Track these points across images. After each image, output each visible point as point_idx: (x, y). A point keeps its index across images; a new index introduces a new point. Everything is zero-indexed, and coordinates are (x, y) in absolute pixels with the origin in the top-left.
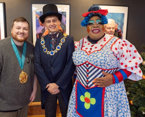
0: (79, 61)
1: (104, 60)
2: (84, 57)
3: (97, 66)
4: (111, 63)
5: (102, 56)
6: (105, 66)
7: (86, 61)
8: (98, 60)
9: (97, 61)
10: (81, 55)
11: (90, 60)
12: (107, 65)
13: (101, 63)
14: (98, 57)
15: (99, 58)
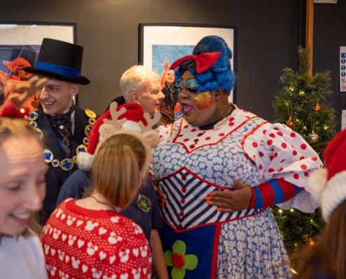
0: (166, 167)
1: (222, 164)
2: (178, 157)
3: (206, 179)
4: (236, 174)
5: (218, 156)
6: (222, 179)
7: (183, 166)
8: (210, 164)
9: (206, 167)
10: (172, 153)
11: (192, 165)
12: (227, 177)
13: (215, 171)
14: (210, 158)
15: (211, 160)
